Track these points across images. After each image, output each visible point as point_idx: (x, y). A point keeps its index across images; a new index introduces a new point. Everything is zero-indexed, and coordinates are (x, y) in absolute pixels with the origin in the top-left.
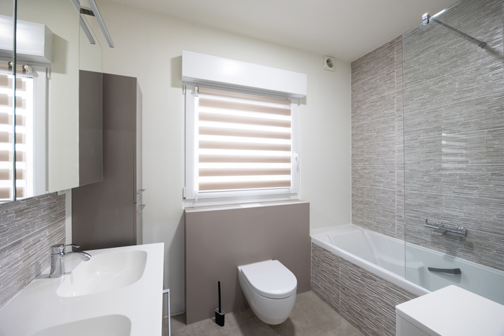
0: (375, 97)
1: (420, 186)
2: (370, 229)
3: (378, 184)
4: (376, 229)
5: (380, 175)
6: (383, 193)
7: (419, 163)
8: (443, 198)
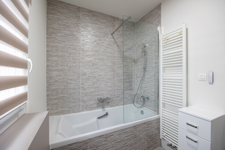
0: (68, 32)
1: (92, 83)
2: (64, 114)
3: (69, 85)
4: (69, 112)
5: (71, 80)
6: (73, 90)
7: (92, 73)
8: (101, 87)
